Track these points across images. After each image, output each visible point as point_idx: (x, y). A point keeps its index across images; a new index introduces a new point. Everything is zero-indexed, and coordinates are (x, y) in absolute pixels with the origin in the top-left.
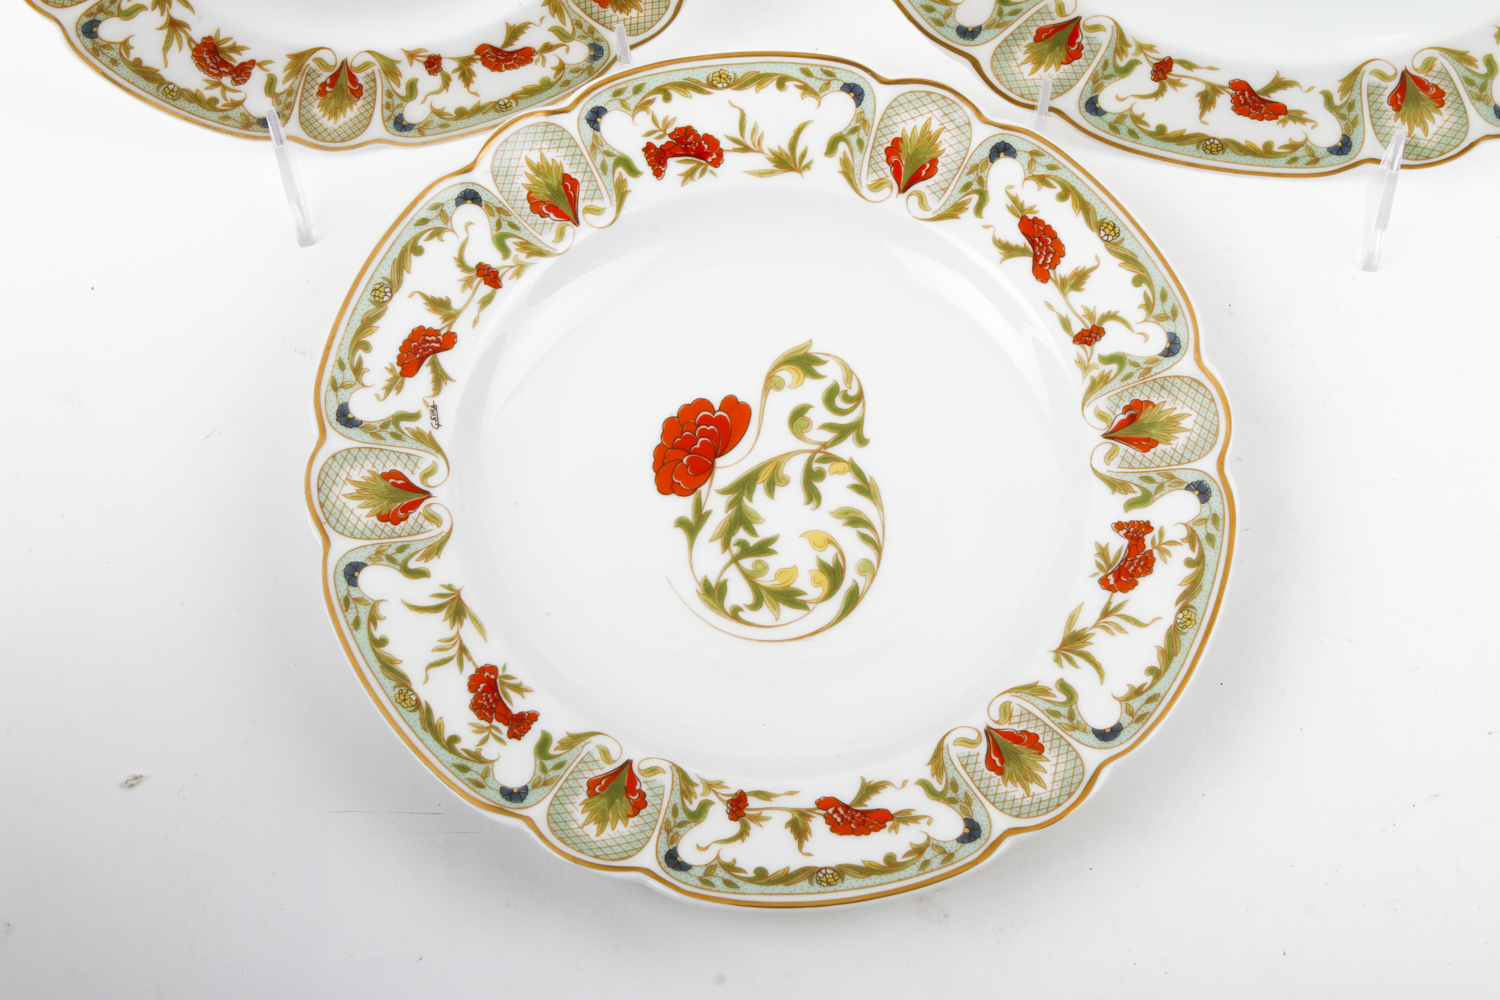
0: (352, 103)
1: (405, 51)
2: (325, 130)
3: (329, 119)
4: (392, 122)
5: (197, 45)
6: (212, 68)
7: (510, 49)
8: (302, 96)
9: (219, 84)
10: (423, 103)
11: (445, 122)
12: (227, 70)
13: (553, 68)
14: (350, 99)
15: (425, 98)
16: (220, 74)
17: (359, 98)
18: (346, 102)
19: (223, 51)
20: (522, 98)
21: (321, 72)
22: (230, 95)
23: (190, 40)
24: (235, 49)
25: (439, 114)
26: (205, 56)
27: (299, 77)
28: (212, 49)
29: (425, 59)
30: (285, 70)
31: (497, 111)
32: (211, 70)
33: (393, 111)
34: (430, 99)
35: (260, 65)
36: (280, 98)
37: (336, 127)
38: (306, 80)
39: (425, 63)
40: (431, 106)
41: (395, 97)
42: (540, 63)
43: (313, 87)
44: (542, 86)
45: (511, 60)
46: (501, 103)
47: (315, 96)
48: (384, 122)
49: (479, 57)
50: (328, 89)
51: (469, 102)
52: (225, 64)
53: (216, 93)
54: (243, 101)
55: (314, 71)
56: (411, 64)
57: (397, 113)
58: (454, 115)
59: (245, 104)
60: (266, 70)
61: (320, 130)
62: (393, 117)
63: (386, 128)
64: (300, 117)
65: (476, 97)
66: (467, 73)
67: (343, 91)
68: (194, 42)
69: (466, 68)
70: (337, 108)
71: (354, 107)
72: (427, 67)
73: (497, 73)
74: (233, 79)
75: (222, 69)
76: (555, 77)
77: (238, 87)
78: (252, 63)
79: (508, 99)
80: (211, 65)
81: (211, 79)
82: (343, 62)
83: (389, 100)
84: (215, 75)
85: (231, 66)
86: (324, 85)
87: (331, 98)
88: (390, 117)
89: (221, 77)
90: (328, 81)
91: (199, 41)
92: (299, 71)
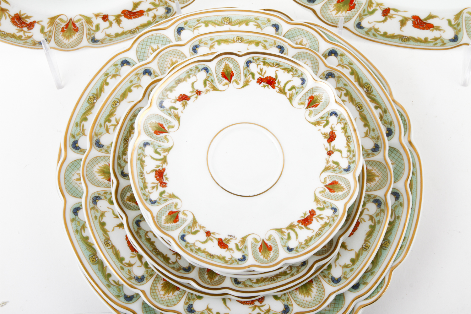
0: (75, 34)
1: (94, 14)
2: (65, 44)
3: (66, 40)
4: (91, 39)
5: (13, 17)
6: (19, 25)
7: (135, 11)
8: (55, 32)
9: (22, 30)
10: (102, 32)
11: (111, 38)
12: (25, 25)
13: (152, 17)
14: (74, 32)
15: (103, 30)
16: (22, 27)
17: (77, 32)
18: (73, 33)
19: (23, 18)
20: (140, 28)
21: (62, 23)
22: (27, 34)
23: (10, 15)
24: (27, 17)
25: (109, 36)
26: (16, 21)
27: (53, 26)
28: (19, 18)
29: (102, 16)
30: (48, 24)
31: (131, 33)
32: (18, 25)
33: (91, 36)
34: (105, 31)
35: (38, 22)
36: (47, 34)
37: (69, 42)
38: (56, 27)
39: (102, 18)
40: (105, 33)
41: (91, 31)
42: (146, 16)
43: (59, 29)
44: (148, 24)
45: (135, 15)
46: (132, 30)
47: (60, 32)
48: (87, 40)
49: (123, 14)
50: (65, 29)
51: (120, 31)
52: (24, 23)
53: (21, 34)
54: (32, 36)
55: (59, 23)
56: (97, 19)
57: (92, 36)
58: (114, 36)
59: (33, 37)
60: (40, 24)
61: (63, 44)
62: (91, 38)
63: (88, 42)
64: (55, 40)
65: (122, 29)
66: (119, 21)
67: (71, 30)
68: (11, 16)
69: (118, 19)
70: (69, 36)
71: (76, 35)
72: (103, 19)
73: (130, 20)
74: (28, 28)
75: (23, 25)
76: (153, 20)
77: (30, 31)
78: (35, 22)
79: (135, 29)
80: (19, 24)
81: (19, 29)
82: (70, 20)
83: (89, 32)
84: (20, 27)
85: (26, 23)
86: (63, 28)
87: (66, 33)
88: (90, 38)
89: (23, 28)
90: (65, 27)
91: (13, 15)
92: (53, 24)
